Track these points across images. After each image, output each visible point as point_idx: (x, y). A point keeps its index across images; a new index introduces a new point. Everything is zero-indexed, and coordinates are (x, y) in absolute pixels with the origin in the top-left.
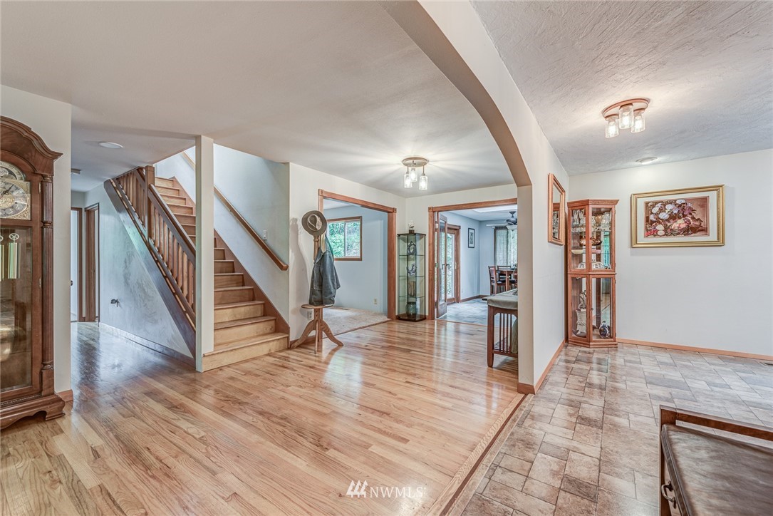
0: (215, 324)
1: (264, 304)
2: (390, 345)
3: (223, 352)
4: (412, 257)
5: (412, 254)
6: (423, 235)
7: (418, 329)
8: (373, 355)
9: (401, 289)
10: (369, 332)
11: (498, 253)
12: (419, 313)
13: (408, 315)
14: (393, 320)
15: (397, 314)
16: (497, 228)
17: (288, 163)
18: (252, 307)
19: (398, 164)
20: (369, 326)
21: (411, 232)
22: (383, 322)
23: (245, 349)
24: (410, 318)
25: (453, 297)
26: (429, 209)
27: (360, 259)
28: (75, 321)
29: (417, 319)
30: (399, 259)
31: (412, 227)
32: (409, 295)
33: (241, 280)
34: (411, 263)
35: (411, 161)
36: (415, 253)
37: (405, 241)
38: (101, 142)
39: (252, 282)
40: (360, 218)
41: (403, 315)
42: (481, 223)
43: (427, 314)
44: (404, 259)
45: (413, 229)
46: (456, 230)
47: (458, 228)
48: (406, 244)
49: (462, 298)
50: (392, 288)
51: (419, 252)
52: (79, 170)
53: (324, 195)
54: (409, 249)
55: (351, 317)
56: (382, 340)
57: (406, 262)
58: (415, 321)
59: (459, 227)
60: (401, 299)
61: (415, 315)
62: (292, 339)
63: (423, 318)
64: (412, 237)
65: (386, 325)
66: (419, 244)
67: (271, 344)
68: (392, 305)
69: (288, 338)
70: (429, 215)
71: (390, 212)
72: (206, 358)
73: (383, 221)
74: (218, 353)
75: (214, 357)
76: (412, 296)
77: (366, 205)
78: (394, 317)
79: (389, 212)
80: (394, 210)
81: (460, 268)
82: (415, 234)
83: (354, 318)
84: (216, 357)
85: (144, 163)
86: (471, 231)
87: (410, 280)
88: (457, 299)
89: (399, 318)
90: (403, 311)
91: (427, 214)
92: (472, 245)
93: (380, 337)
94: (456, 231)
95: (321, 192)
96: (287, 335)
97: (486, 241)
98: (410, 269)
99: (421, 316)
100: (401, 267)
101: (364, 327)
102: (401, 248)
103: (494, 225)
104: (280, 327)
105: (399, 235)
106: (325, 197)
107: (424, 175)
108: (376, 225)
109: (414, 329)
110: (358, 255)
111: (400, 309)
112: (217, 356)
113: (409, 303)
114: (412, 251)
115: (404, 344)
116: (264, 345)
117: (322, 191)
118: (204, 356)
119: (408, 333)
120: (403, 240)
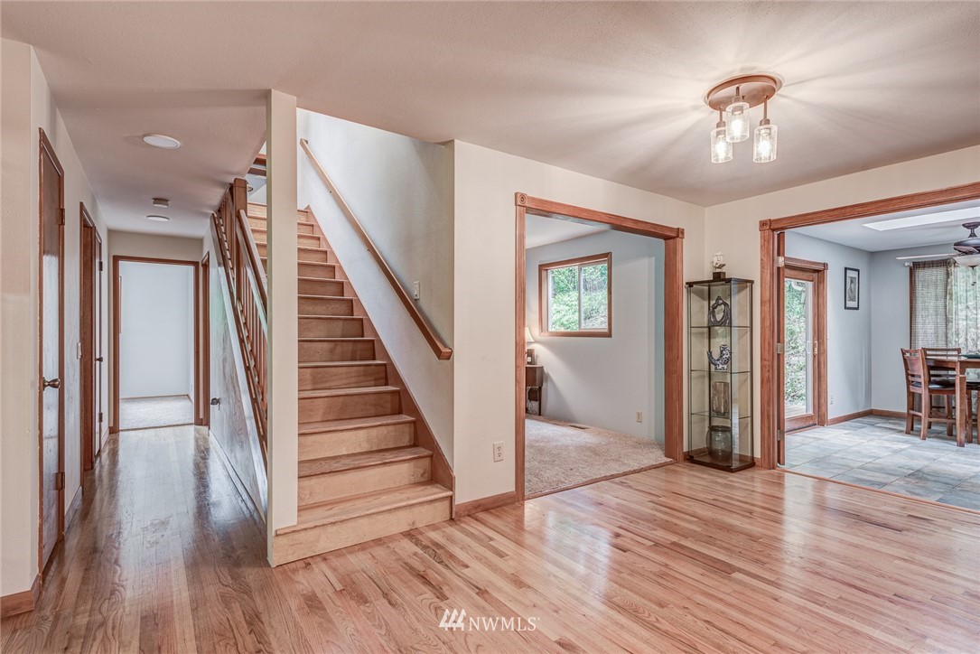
0: (300, 462)
1: (414, 422)
2: (674, 538)
3: (316, 527)
4: (720, 330)
5: (721, 324)
6: (746, 283)
7: (738, 494)
8: (633, 573)
9: (694, 397)
10: (623, 492)
11: (919, 319)
12: (736, 451)
13: (711, 452)
14: (676, 462)
15: (685, 449)
16: (916, 266)
17: (452, 142)
18: (391, 428)
19: (696, 108)
20: (625, 474)
21: (718, 277)
22: (656, 467)
23: (361, 521)
24: (716, 459)
25: (811, 412)
26: (763, 224)
27: (609, 335)
28: (191, 424)
29: (735, 464)
30: (690, 334)
31: (722, 266)
32: (713, 412)
33: (383, 375)
34: (718, 342)
35: (731, 90)
36: (727, 321)
37: (703, 299)
38: (145, 136)
39: (398, 380)
40: (607, 255)
41: (700, 452)
42: (875, 256)
43: (758, 454)
44: (702, 334)
45: (723, 270)
46: (816, 273)
47: (821, 268)
48: (706, 303)
49: (832, 414)
50: (675, 395)
51: (738, 319)
52: (167, 201)
53: (527, 204)
54: (712, 311)
55: (589, 449)
56: (652, 520)
57: (706, 341)
58: (729, 469)
59: (825, 265)
60: (694, 418)
61: (728, 455)
62: (459, 500)
63: (749, 464)
64: (718, 289)
65: (660, 474)
66: (738, 301)
67: (416, 510)
68: (676, 430)
69: (451, 498)
70: (763, 238)
71: (671, 237)
72: (280, 538)
73: (653, 259)
74: (305, 529)
75: (296, 536)
76: (719, 413)
77: (619, 225)
78: (680, 457)
79: (667, 238)
80: (679, 233)
81: (825, 352)
82: (729, 281)
83: (594, 451)
84: (301, 536)
85: (232, 173)
86: (851, 274)
87: (715, 379)
88: (819, 418)
89: (691, 458)
90: (700, 443)
91: (755, 237)
92: (854, 304)
93: (647, 510)
94: (815, 275)
95: (520, 200)
96: (450, 493)
97: (889, 293)
98: (716, 355)
99: (742, 458)
100: (694, 353)
101: (613, 477)
102: (694, 311)
103: (908, 259)
104: (437, 473)
105: (690, 285)
106: (529, 210)
107: (767, 122)
108: (641, 268)
109: (726, 492)
110: (604, 327)
111: (693, 436)
112: (303, 533)
113: (713, 429)
114: (719, 317)
115: (710, 541)
116: (402, 514)
117: (523, 197)
118: (277, 535)
119: (713, 504)
120: (700, 294)
